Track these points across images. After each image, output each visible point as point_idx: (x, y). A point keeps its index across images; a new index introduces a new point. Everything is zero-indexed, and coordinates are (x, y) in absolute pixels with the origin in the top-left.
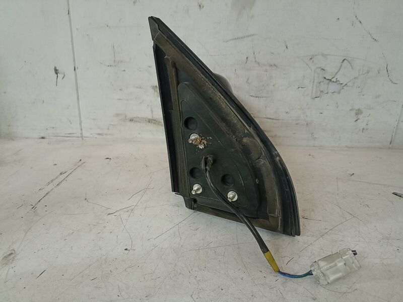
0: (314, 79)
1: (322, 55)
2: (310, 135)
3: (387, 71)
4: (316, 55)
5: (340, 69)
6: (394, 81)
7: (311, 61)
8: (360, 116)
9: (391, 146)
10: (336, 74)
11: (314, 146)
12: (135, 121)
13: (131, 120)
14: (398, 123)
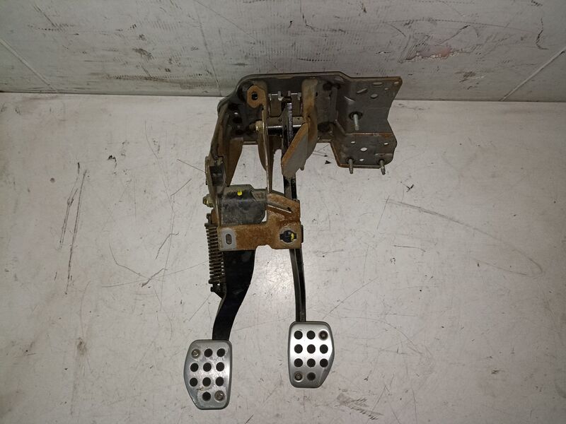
1: (429, 21)
3: (538, 37)
4: (417, 20)
5: (455, 35)
6: (543, 47)
7: (408, 26)
8: (469, 78)
9: (505, 98)
10: (448, 39)
13: (119, 78)
14: (526, 82)
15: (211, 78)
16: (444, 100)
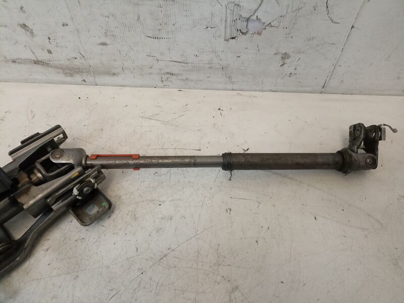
0: (226, 17)
2: (228, 79)
3: (327, 7)
5: (260, 5)
6: (334, 20)
8: (287, 61)
9: (323, 90)
10: (256, 11)
11: (233, 90)
12: (19, 63)
13: (14, 61)
14: (334, 68)
15: (85, 62)
16: (274, 91)
